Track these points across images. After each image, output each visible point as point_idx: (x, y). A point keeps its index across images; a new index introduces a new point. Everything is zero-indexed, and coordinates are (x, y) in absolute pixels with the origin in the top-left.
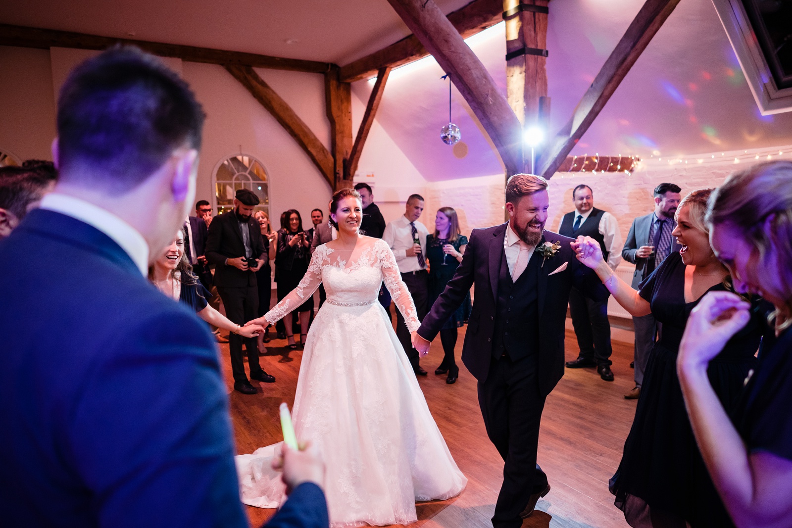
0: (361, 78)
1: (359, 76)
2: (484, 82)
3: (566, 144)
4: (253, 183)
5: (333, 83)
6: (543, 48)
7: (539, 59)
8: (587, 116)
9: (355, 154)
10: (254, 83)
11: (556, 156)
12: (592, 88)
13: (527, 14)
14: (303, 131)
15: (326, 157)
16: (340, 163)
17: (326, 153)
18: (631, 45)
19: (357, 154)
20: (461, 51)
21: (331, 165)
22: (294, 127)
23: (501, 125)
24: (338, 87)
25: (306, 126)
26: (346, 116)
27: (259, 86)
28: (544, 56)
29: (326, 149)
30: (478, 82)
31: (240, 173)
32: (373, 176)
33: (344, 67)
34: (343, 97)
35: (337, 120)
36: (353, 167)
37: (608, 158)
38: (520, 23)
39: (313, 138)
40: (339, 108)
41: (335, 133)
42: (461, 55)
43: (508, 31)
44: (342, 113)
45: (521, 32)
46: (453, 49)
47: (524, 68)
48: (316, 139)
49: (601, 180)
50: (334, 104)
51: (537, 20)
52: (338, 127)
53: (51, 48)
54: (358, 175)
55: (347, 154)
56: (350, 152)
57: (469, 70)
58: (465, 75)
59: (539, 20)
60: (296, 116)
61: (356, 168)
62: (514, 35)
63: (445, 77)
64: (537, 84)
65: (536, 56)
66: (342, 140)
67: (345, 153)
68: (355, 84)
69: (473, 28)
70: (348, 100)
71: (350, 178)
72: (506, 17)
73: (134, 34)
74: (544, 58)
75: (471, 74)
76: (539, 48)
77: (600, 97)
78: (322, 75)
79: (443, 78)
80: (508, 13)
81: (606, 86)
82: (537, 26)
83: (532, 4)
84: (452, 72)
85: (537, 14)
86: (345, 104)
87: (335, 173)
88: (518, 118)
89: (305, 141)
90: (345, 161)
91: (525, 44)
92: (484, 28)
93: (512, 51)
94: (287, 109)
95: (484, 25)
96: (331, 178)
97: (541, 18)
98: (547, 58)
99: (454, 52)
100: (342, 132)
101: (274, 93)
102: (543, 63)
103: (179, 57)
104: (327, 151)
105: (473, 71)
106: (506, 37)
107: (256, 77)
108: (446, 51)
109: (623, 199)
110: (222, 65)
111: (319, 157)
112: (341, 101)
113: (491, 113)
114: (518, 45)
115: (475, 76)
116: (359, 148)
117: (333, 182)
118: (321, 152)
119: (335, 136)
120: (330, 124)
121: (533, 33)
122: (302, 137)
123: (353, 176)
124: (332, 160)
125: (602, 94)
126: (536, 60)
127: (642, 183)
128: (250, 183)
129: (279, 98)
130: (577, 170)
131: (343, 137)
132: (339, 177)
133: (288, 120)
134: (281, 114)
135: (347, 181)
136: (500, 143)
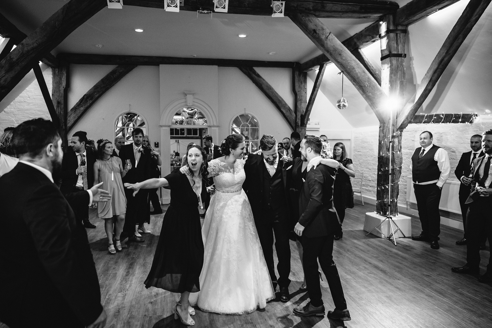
0: (312, 70)
1: (310, 69)
2: (363, 75)
3: (412, 108)
4: (251, 128)
5: (297, 73)
6: (403, 53)
7: (399, 60)
8: (423, 92)
9: (307, 112)
10: (254, 75)
11: (407, 115)
12: (426, 76)
13: (392, 35)
14: (279, 100)
15: (291, 114)
16: (299, 117)
17: (291, 111)
18: (445, 52)
19: (308, 112)
20: (349, 59)
21: (294, 118)
22: (274, 98)
23: (374, 98)
24: (299, 75)
25: (281, 97)
26: (303, 91)
27: (256, 77)
28: (403, 57)
29: (291, 110)
30: (359, 75)
31: (244, 123)
32: (318, 124)
33: (303, 64)
34: (302, 80)
35: (298, 93)
36: (306, 119)
37: (452, 115)
38: (387, 40)
39: (284, 103)
40: (299, 87)
41: (297, 100)
42: (349, 61)
43: (382, 45)
44: (301, 89)
45: (388, 45)
46: (344, 58)
47: (389, 65)
48: (286, 104)
49: (453, 128)
50: (297, 84)
51: (398, 37)
52: (298, 97)
53: (160, 65)
54: (310, 124)
55: (303, 112)
56: (305, 110)
57: (354, 68)
58: (351, 71)
59: (400, 37)
60: (275, 92)
61: (308, 119)
62: (384, 47)
63: (340, 73)
64: (398, 74)
65: (398, 58)
66: (301, 104)
67: (302, 111)
68: (309, 73)
69: (367, 42)
70: (305, 82)
71: (305, 126)
72: (381, 37)
73: (195, 56)
74: (403, 58)
75: (355, 70)
76: (399, 53)
77: (430, 81)
78: (291, 69)
79: (339, 74)
80: (381, 35)
81: (433, 75)
82: (399, 41)
83: (395, 29)
84: (344, 71)
85: (398, 35)
86: (303, 84)
87: (296, 123)
88: (386, 93)
89: (280, 105)
90: (302, 116)
91: (390, 52)
92: (374, 41)
93: (384, 55)
94: (270, 88)
95: (373, 40)
96: (294, 125)
97: (401, 36)
98: (405, 58)
99: (344, 60)
100: (301, 100)
101: (264, 80)
102: (402, 62)
103: (216, 65)
104: (292, 111)
105: (356, 69)
106: (381, 48)
107: (255, 72)
108: (339, 60)
109: (467, 140)
110: (238, 67)
111: (287, 114)
112: (301, 83)
113: (367, 91)
114: (387, 53)
115: (357, 72)
116: (309, 109)
117: (294, 128)
118: (289, 111)
119: (297, 102)
120: (294, 96)
121: (396, 45)
122: (278, 103)
123: (306, 125)
124: (295, 115)
125: (431, 79)
126: (398, 61)
127: (478, 130)
128: (249, 129)
129: (267, 83)
130: (428, 122)
131: (302, 102)
132: (298, 125)
133: (270, 94)
134: (267, 91)
135: (302, 127)
136: (374, 108)
